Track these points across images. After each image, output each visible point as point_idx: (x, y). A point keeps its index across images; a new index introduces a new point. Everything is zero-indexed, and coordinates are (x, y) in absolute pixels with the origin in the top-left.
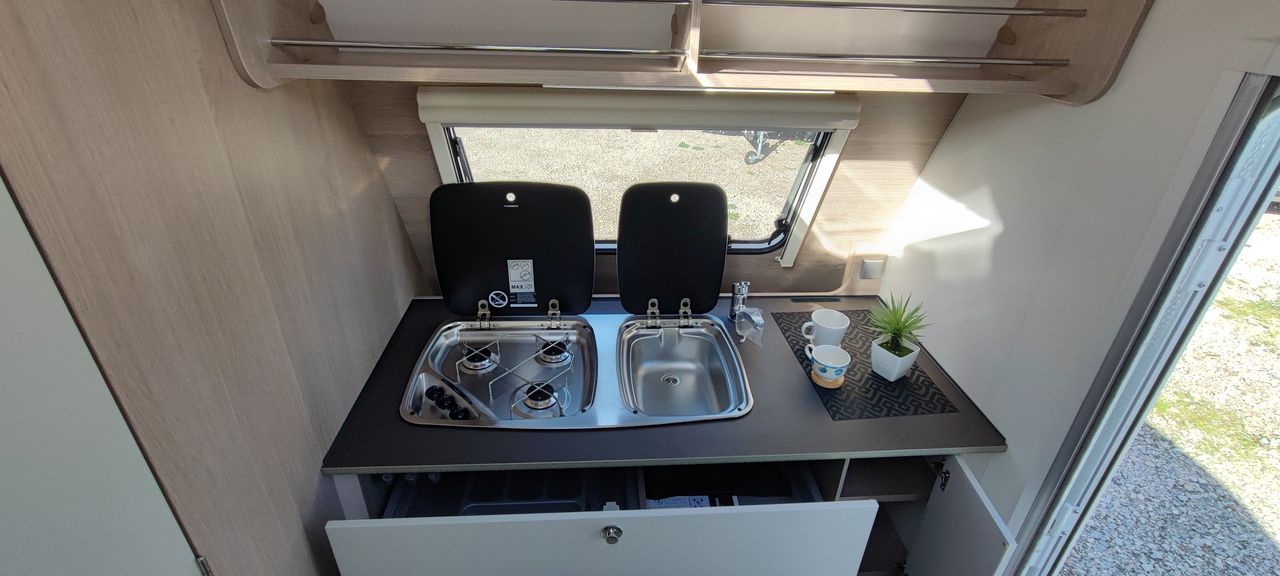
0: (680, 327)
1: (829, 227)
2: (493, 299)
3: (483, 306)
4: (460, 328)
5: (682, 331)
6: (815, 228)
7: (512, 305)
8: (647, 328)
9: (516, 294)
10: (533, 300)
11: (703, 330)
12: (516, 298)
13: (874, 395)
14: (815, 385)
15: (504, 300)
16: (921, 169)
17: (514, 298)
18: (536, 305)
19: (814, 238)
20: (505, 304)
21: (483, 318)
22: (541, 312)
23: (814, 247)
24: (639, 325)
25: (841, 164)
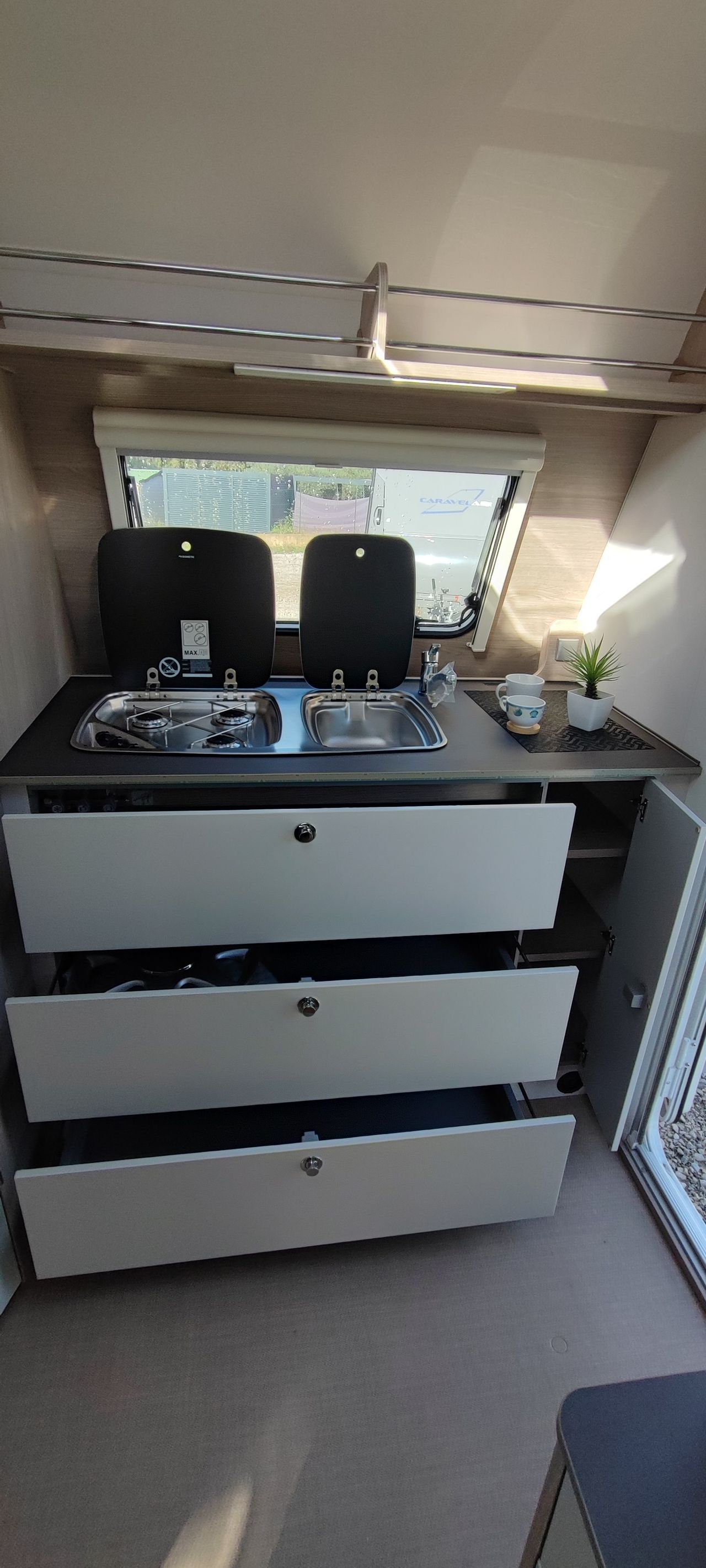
0: (367, 700)
1: (521, 603)
2: (163, 666)
3: (153, 675)
4: (127, 697)
5: (368, 704)
6: (506, 605)
7: (185, 675)
8: (332, 701)
9: (189, 661)
10: (208, 669)
11: (393, 704)
12: (189, 666)
13: (570, 739)
14: (511, 733)
15: (176, 668)
16: (611, 529)
17: (187, 666)
18: (210, 675)
19: (506, 617)
20: (177, 673)
21: (153, 688)
22: (216, 683)
23: (506, 629)
24: (322, 698)
25: (531, 521)
